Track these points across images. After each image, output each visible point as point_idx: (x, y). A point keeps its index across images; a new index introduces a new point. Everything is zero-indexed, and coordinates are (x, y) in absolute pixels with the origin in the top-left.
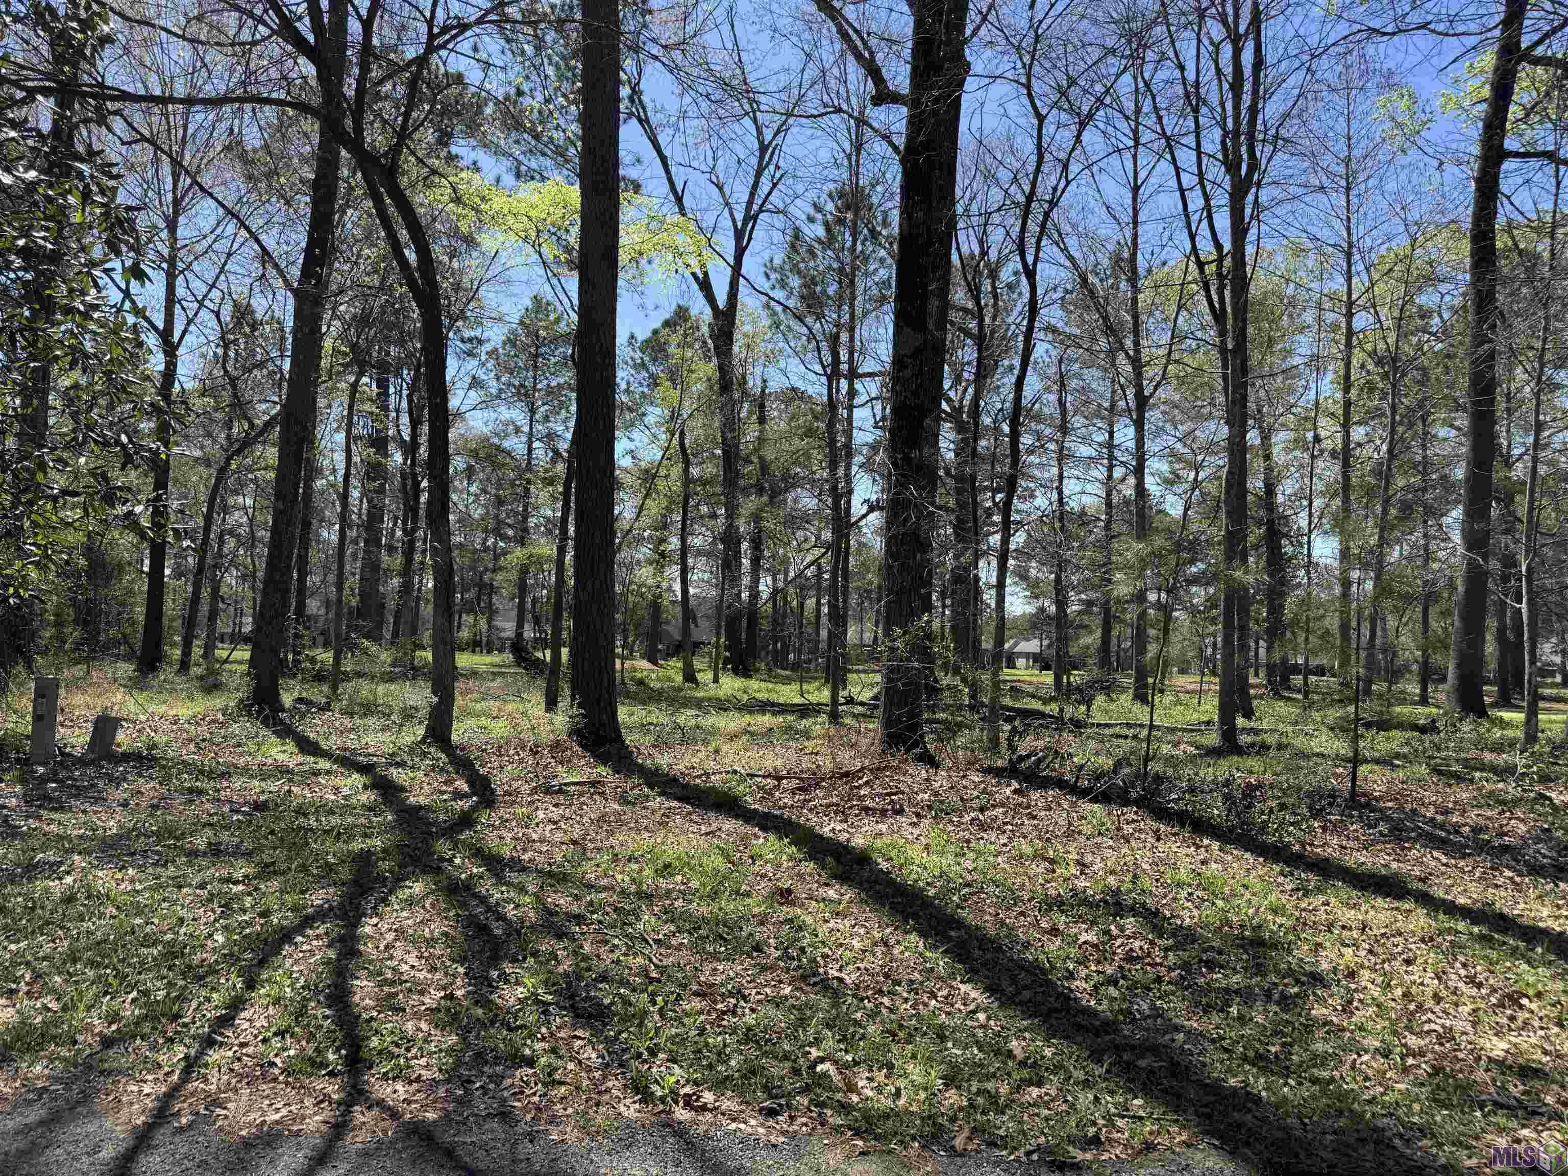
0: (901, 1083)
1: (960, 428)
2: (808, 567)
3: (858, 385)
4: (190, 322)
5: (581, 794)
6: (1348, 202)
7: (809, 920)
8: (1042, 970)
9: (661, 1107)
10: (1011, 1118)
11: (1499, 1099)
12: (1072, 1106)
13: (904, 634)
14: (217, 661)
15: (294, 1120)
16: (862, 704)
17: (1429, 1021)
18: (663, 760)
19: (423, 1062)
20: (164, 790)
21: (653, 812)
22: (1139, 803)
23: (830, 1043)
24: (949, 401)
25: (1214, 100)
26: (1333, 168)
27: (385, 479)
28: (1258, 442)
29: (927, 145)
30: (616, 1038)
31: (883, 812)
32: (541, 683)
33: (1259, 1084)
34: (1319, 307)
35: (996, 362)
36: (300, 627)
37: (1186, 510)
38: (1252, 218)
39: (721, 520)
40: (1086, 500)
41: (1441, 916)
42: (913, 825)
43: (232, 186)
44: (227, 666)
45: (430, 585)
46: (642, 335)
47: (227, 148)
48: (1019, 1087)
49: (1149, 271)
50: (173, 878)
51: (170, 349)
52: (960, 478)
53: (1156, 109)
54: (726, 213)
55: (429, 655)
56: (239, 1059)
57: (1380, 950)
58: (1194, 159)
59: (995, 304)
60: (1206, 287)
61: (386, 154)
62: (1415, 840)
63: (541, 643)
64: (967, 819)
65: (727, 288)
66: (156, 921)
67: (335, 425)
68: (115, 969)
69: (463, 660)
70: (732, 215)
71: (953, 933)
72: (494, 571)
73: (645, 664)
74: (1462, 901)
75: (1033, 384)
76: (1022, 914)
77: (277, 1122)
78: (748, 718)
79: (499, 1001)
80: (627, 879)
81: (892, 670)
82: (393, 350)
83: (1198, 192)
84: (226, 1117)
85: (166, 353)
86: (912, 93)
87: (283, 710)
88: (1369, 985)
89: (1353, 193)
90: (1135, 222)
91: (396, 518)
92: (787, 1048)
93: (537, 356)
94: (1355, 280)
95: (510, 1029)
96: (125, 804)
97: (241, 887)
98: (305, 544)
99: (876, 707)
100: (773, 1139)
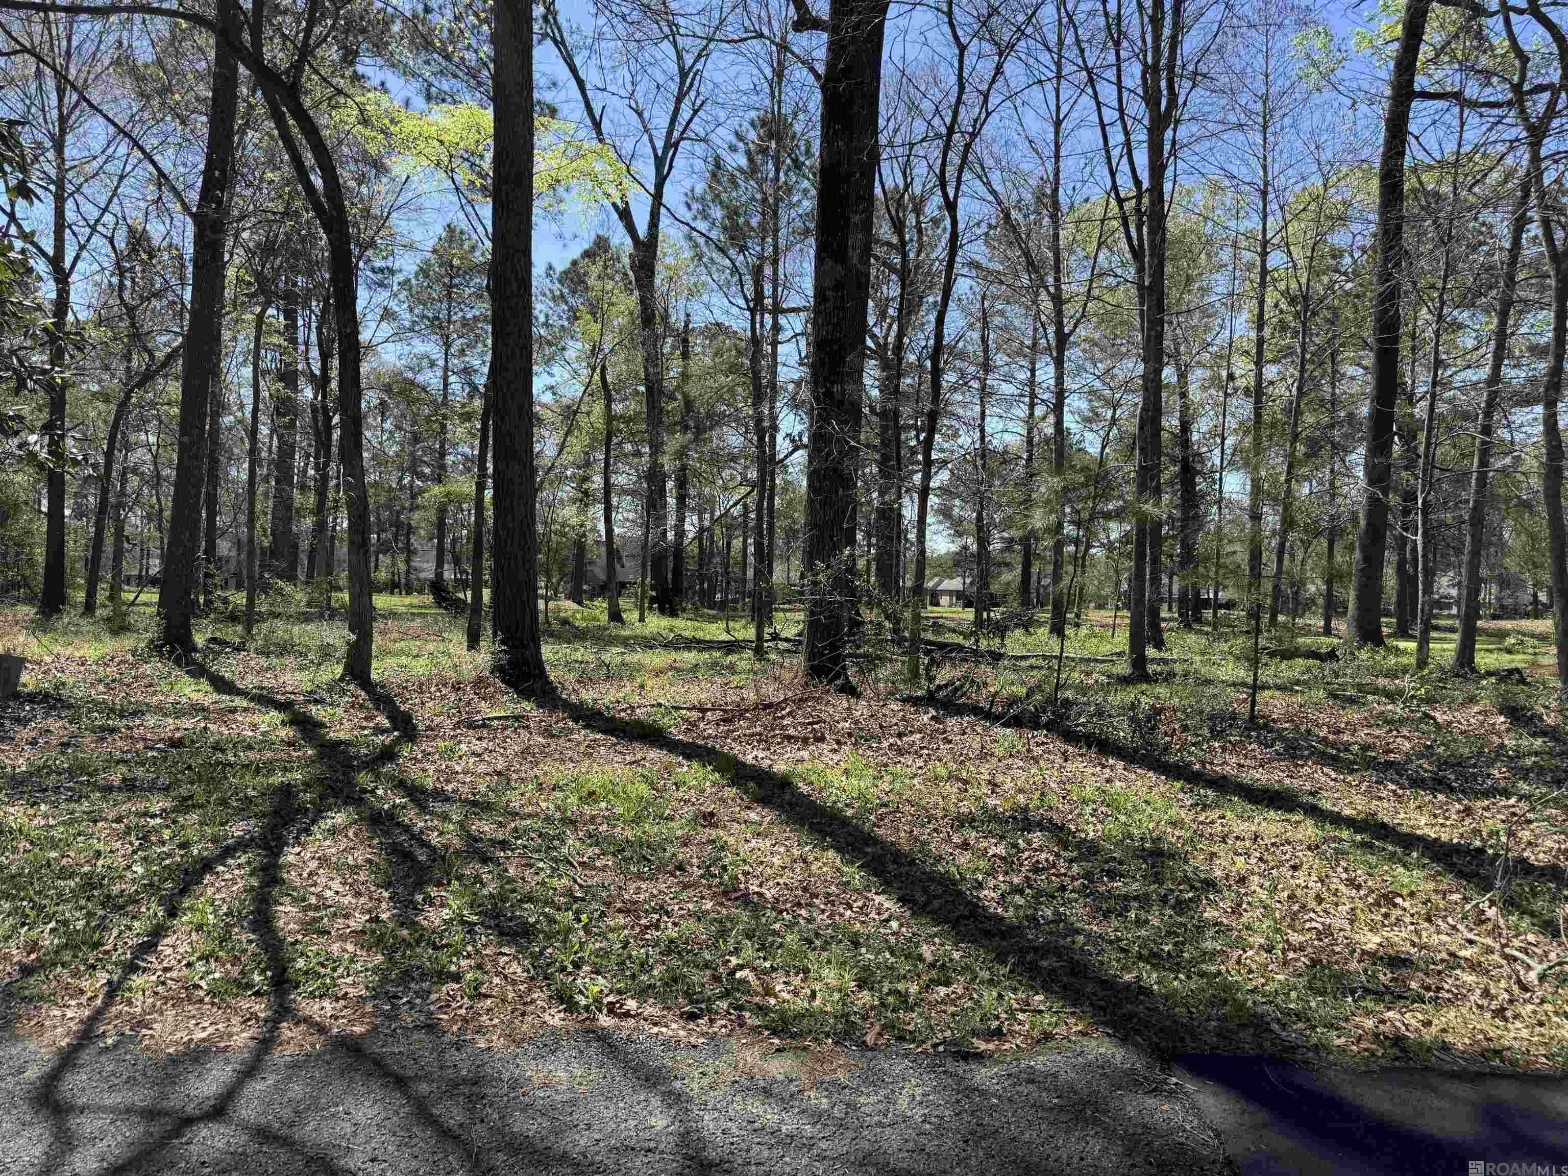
0: (817, 986)
1: (885, 365)
2: (735, 504)
3: (782, 321)
4: (82, 247)
5: (505, 728)
6: (1265, 139)
7: (731, 840)
8: (955, 883)
9: (585, 1015)
10: (920, 1014)
11: (1370, 986)
12: (977, 1002)
13: (828, 567)
14: (124, 603)
15: (221, 1037)
16: (787, 640)
17: (1311, 920)
18: (588, 695)
19: (349, 980)
20: (73, 728)
21: (579, 744)
22: (1049, 727)
23: (749, 951)
24: (874, 337)
25: (1135, 32)
26: (1251, 106)
27: (296, 416)
28: (1174, 379)
29: (847, 72)
30: (541, 953)
31: (805, 741)
32: (463, 622)
33: (1151, 978)
34: (1235, 245)
35: (921, 298)
36: (212, 567)
37: (1103, 448)
38: (1170, 154)
39: (646, 458)
40: (1007, 437)
41: (1328, 826)
42: (835, 751)
43: (124, 103)
44: (136, 609)
45: (345, 525)
46: (560, 267)
47: (116, 62)
48: (928, 986)
49: (1072, 207)
50: (88, 813)
51: (62, 277)
52: (883, 415)
53: (1078, 41)
54: (645, 138)
55: (346, 596)
56: (163, 983)
57: (1270, 858)
58: (1115, 93)
59: (920, 239)
60: (1125, 224)
61: (287, 72)
62: (1308, 758)
63: (463, 584)
64: (885, 744)
65: (648, 217)
66: (72, 854)
67: (241, 359)
68: (31, 900)
69: (381, 601)
70: (651, 141)
71: (869, 850)
72: (411, 510)
73: (570, 605)
74: (1347, 812)
75: (955, 321)
76: (935, 830)
77: (204, 1040)
78: (673, 655)
79: (425, 923)
80: (552, 807)
81: (815, 604)
82: (300, 281)
83: (1119, 127)
84: (152, 1036)
85: (57, 281)
86: (832, 18)
87: (195, 650)
88: (1258, 889)
89: (1269, 130)
90: (1057, 157)
91: (308, 456)
92: (708, 957)
93: (451, 286)
94: (1270, 219)
95: (436, 948)
96: (33, 743)
97: (158, 820)
98: (214, 480)
99: (800, 643)
100: (693, 1040)
